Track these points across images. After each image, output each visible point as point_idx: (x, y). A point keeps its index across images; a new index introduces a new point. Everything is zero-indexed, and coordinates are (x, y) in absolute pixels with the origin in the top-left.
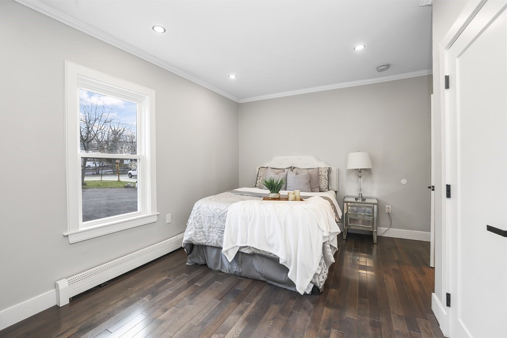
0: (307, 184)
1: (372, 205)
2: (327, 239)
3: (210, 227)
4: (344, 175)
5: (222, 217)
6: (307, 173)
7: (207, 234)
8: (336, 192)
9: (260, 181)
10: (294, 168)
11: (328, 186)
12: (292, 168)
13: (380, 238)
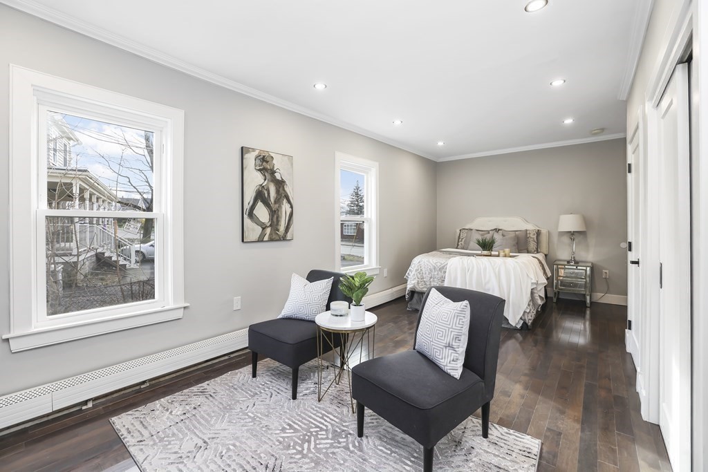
0: (514, 245)
1: (585, 268)
2: (535, 286)
3: (431, 278)
4: (555, 238)
5: (442, 269)
6: (514, 235)
7: (428, 283)
8: (546, 255)
9: (463, 243)
10: (499, 230)
11: (537, 249)
12: (497, 230)
13: (594, 304)
